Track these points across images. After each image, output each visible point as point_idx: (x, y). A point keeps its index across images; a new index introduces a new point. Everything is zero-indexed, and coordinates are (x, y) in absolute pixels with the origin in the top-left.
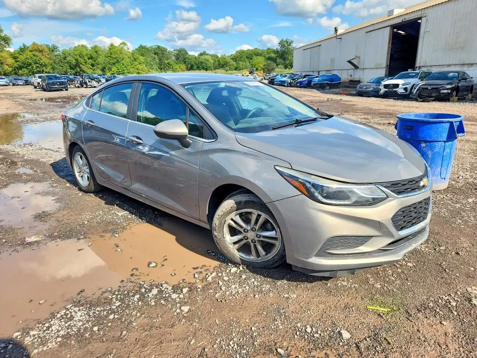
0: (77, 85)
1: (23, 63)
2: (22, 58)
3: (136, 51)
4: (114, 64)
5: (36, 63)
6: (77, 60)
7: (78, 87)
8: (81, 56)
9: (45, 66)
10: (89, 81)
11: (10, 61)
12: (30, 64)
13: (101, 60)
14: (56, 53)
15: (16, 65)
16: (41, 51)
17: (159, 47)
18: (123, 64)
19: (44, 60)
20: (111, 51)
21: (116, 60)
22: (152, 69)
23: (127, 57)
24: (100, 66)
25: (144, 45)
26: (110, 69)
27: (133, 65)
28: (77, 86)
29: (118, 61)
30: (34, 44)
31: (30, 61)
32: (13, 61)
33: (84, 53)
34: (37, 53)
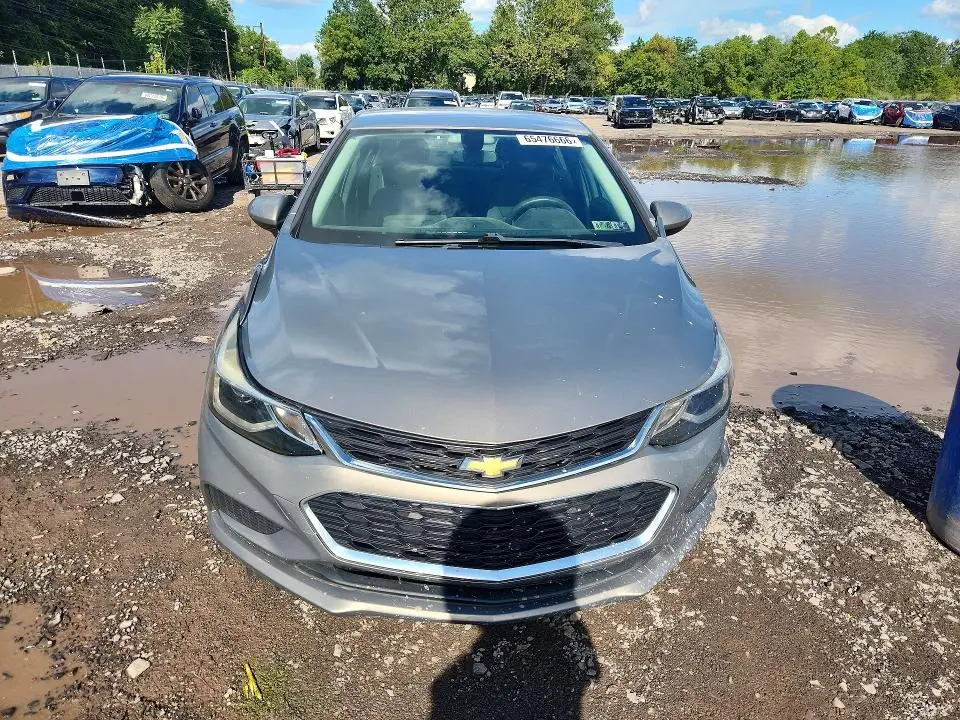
0: (676, 117)
1: (628, 74)
2: (629, 63)
3: (857, 46)
4: (792, 75)
5: (647, 74)
6: (722, 67)
7: (678, 122)
8: (733, 59)
9: (662, 79)
10: (700, 112)
11: (610, 69)
12: (638, 76)
13: (769, 66)
14: (690, 55)
15: (617, 77)
16: (662, 51)
17: (916, 34)
18: (813, 76)
19: (664, 68)
20: (797, 47)
21: (799, 67)
22: (880, 87)
23: (826, 59)
24: (763, 80)
25: (879, 30)
26: (781, 86)
27: (835, 79)
28: (675, 119)
29: (803, 70)
30: (656, 37)
31: (640, 70)
32: (614, 70)
33: (740, 54)
34: (655, 56)
